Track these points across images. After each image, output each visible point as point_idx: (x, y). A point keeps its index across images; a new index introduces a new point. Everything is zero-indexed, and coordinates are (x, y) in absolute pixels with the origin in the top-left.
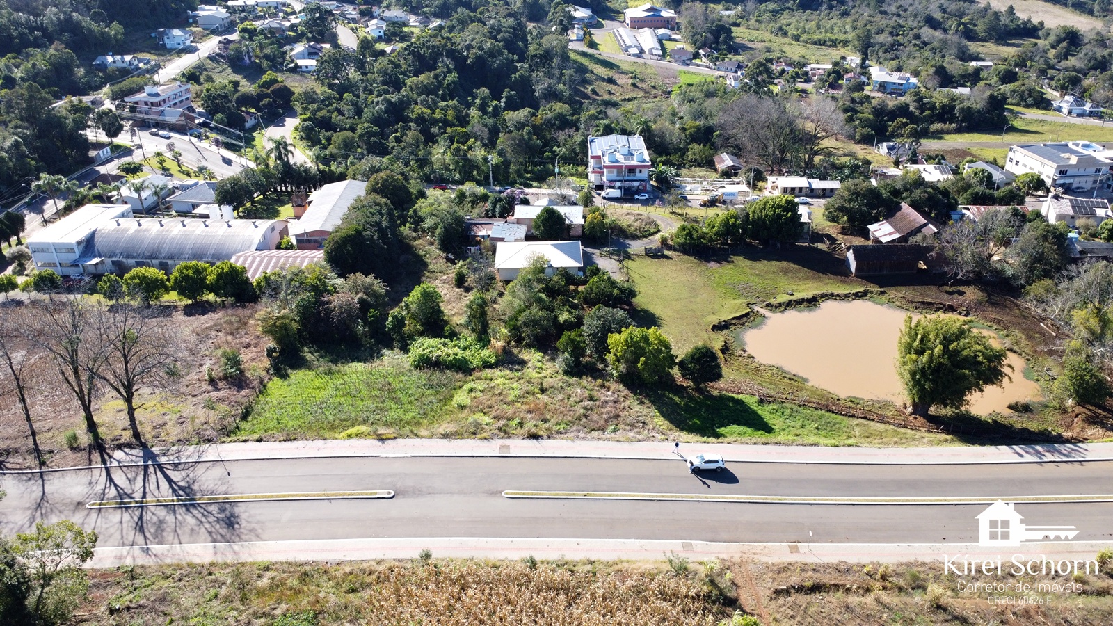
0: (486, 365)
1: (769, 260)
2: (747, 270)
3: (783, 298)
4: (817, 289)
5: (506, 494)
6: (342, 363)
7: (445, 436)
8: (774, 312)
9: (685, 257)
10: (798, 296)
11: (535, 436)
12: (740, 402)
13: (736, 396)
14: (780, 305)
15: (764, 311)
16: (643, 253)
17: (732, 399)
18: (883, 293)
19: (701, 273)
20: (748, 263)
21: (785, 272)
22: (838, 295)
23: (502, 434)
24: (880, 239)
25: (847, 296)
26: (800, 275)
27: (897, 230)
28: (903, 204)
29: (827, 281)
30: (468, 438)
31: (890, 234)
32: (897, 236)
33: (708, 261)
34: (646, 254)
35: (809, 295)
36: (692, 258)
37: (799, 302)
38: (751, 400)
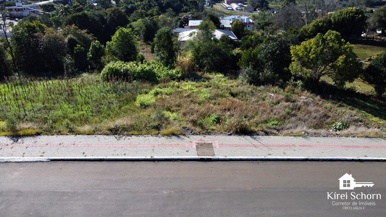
0: (173, 78)
23: (198, 129)
30: (148, 133)
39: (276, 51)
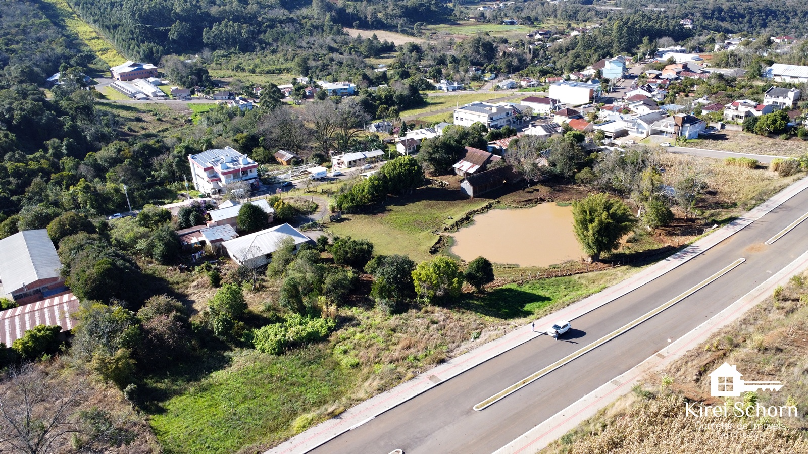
0: (331, 330)
1: (413, 202)
2: (406, 212)
3: (450, 223)
4: (461, 211)
5: (477, 408)
6: (204, 377)
7: (381, 390)
8: (453, 232)
9: (357, 216)
10: (457, 218)
11: (442, 361)
12: (509, 290)
13: (504, 287)
14: (452, 226)
15: (446, 234)
16: (329, 221)
17: (502, 289)
18: (499, 202)
19: (380, 223)
20: (401, 208)
21: (432, 207)
22: (477, 211)
23: (418, 370)
24: (468, 171)
25: (483, 209)
26: (441, 206)
27: (475, 163)
28: (466, 148)
29: (461, 205)
30: (399, 383)
31: (472, 167)
32: (477, 167)
33: (376, 214)
34: (331, 221)
35: (462, 215)
36: (363, 215)
37: (462, 221)
38: (514, 286)
39: (397, 275)
